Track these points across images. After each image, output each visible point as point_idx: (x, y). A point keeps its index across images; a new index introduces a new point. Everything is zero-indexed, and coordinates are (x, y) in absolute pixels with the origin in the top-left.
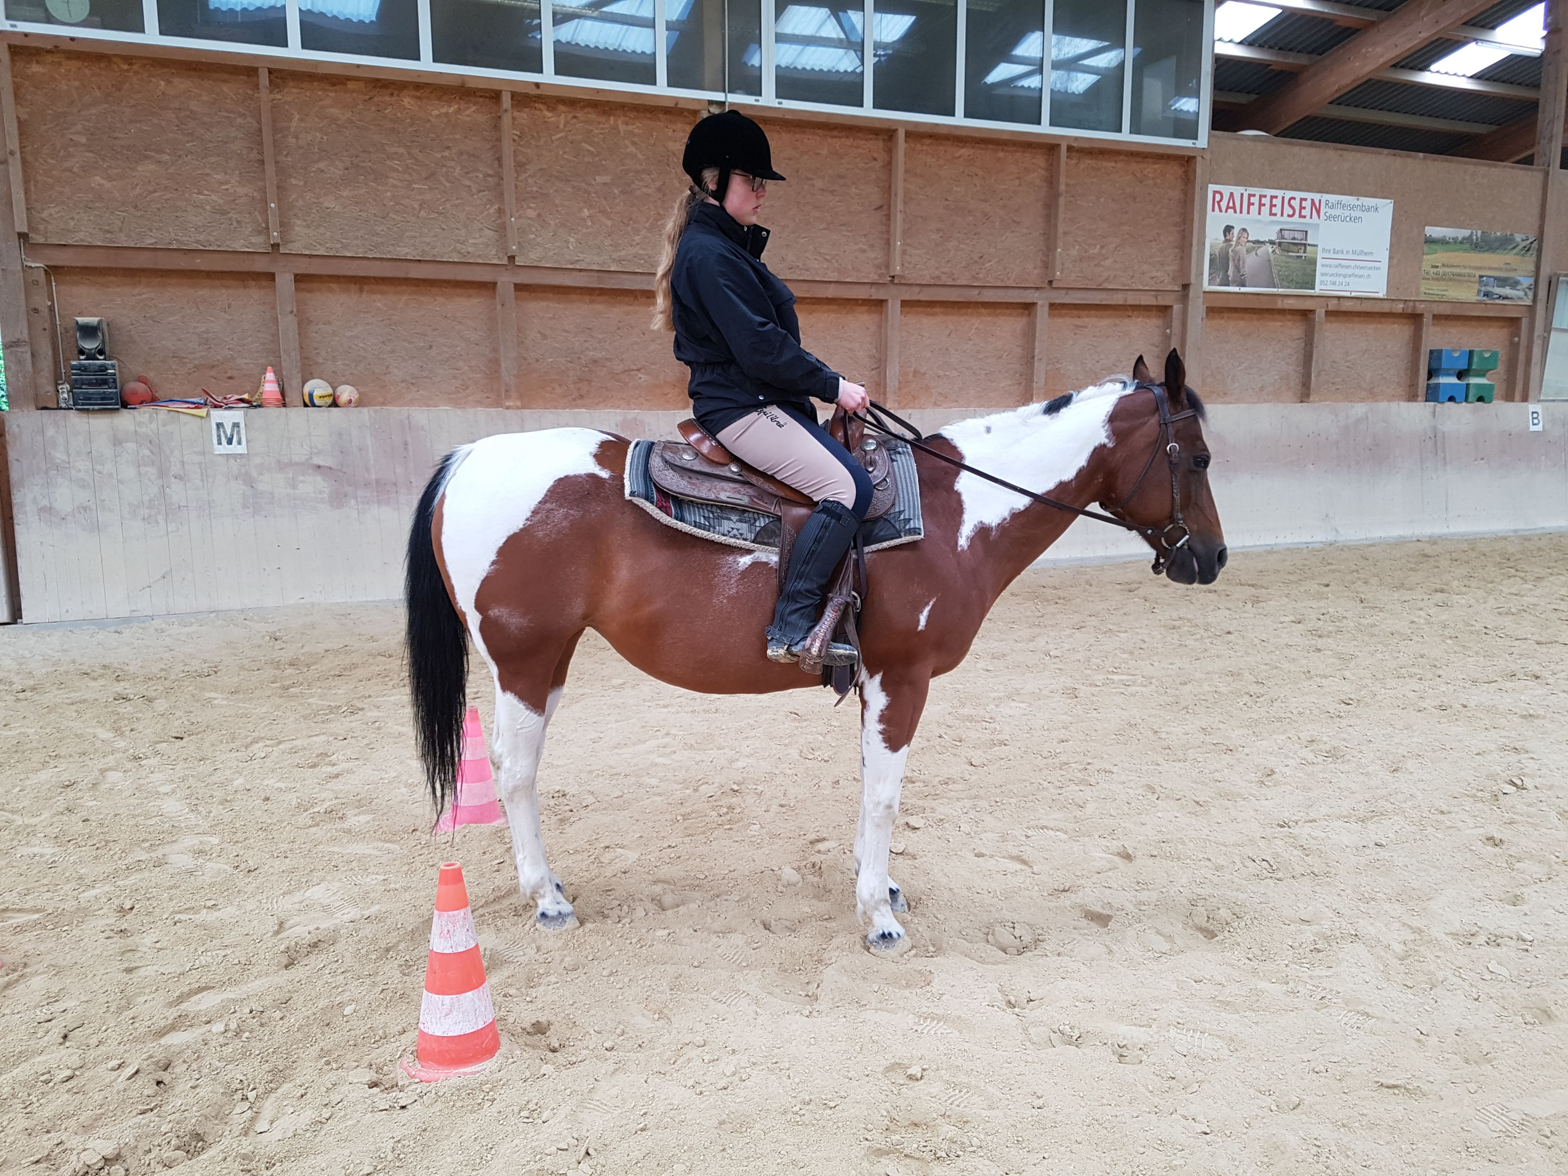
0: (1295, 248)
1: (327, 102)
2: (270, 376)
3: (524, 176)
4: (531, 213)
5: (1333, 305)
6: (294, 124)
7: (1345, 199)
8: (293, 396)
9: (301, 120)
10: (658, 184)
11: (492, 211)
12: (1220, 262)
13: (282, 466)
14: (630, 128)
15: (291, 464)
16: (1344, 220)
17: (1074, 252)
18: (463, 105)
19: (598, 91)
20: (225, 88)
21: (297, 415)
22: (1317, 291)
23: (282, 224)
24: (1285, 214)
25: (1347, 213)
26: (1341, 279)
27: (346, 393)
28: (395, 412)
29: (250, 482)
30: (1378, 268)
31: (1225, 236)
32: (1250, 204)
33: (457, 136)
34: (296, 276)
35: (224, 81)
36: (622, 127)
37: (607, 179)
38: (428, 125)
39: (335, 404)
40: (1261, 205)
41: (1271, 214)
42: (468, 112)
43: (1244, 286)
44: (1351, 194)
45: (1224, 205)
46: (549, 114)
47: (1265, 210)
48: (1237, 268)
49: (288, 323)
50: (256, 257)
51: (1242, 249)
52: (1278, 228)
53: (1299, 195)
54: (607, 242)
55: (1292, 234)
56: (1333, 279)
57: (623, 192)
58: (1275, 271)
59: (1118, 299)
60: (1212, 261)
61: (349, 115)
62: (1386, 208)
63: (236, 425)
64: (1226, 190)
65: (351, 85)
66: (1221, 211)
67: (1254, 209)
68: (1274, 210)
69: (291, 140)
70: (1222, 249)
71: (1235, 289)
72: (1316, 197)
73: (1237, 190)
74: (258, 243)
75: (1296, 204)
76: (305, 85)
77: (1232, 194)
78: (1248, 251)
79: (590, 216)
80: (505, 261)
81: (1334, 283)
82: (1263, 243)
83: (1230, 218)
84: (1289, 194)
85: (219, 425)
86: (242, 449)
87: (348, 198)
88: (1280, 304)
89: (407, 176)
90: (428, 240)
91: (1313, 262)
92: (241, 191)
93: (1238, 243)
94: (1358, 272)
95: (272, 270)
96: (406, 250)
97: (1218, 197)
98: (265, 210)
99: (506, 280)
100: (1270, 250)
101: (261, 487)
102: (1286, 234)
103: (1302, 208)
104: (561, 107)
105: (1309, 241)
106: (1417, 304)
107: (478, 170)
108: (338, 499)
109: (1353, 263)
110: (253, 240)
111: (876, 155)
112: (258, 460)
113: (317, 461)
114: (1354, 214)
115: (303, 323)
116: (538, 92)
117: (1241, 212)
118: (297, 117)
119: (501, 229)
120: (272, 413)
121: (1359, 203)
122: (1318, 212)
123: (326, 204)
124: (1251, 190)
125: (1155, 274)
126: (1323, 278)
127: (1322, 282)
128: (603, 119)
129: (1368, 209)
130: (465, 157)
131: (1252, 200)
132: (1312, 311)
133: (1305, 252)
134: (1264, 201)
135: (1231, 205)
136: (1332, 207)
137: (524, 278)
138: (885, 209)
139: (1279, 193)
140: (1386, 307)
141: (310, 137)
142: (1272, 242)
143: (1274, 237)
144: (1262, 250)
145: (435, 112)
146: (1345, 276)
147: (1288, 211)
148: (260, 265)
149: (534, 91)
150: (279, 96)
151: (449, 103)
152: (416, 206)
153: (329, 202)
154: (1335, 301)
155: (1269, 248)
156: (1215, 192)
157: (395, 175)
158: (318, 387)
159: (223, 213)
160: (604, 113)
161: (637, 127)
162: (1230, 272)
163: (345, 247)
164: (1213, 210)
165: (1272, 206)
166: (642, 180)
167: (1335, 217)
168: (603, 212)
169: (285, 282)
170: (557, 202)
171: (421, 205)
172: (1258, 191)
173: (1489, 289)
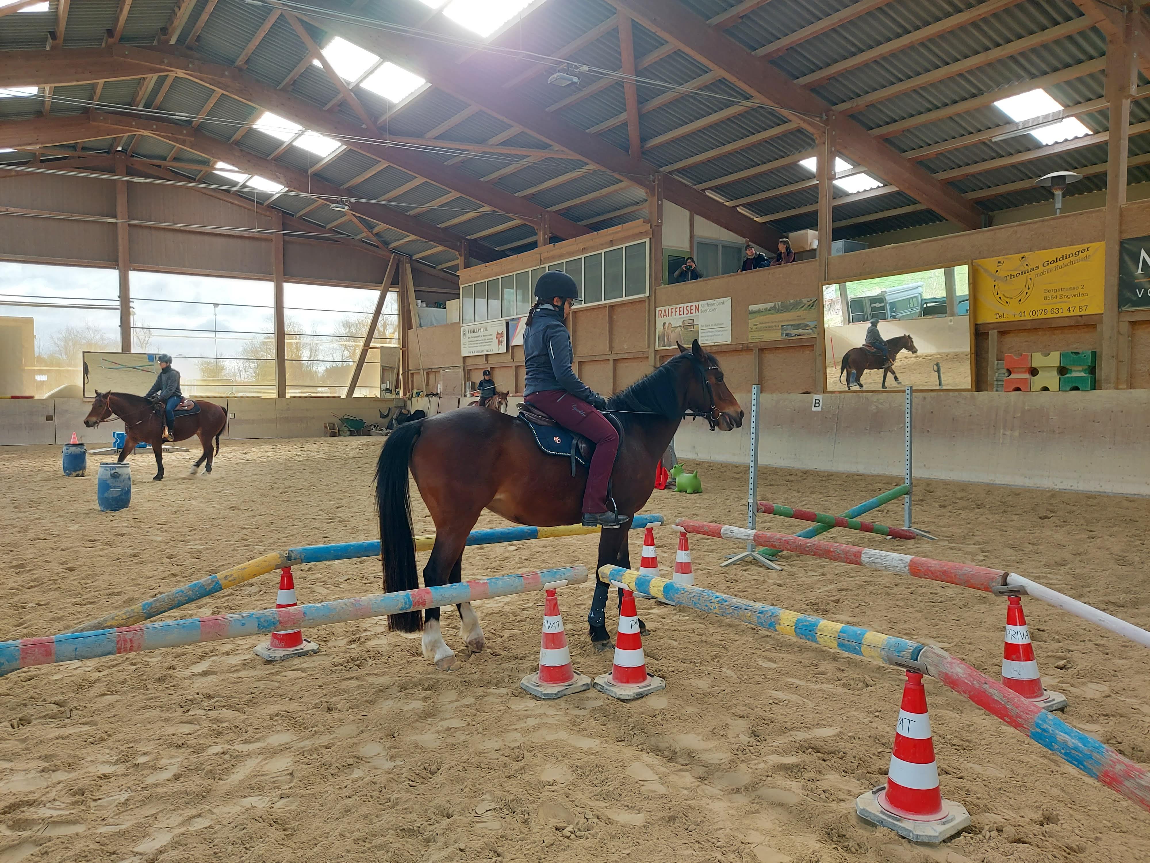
0: (690, 327)
7: (709, 302)
12: (662, 337)
24: (685, 313)
25: (710, 308)
26: (710, 338)
30: (726, 330)
31: (662, 326)
40: (676, 312)
43: (671, 346)
44: (712, 299)
45: (663, 314)
48: (668, 340)
51: (669, 331)
52: (682, 320)
53: (689, 304)
55: (687, 321)
56: (706, 338)
58: (682, 338)
59: (632, 356)
60: (659, 338)
62: (728, 302)
64: (664, 308)
67: (673, 313)
68: (680, 313)
70: (662, 332)
71: (668, 348)
72: (697, 303)
73: (667, 308)
75: (689, 309)
78: (672, 332)
84: (686, 305)
91: (697, 332)
93: (668, 329)
94: (716, 333)
103: (691, 309)
105: (695, 323)
106: (748, 345)
109: (714, 330)
114: (713, 307)
121: (715, 302)
122: (698, 310)
124: (672, 307)
126: (701, 338)
129: (720, 304)
131: (673, 310)
133: (693, 328)
134: (677, 309)
136: (704, 307)
139: (683, 305)
140: (731, 348)
142: (681, 326)
146: (711, 336)
154: (708, 348)
156: (659, 310)
162: (666, 341)
167: (705, 311)
172: (674, 307)
173: (788, 332)
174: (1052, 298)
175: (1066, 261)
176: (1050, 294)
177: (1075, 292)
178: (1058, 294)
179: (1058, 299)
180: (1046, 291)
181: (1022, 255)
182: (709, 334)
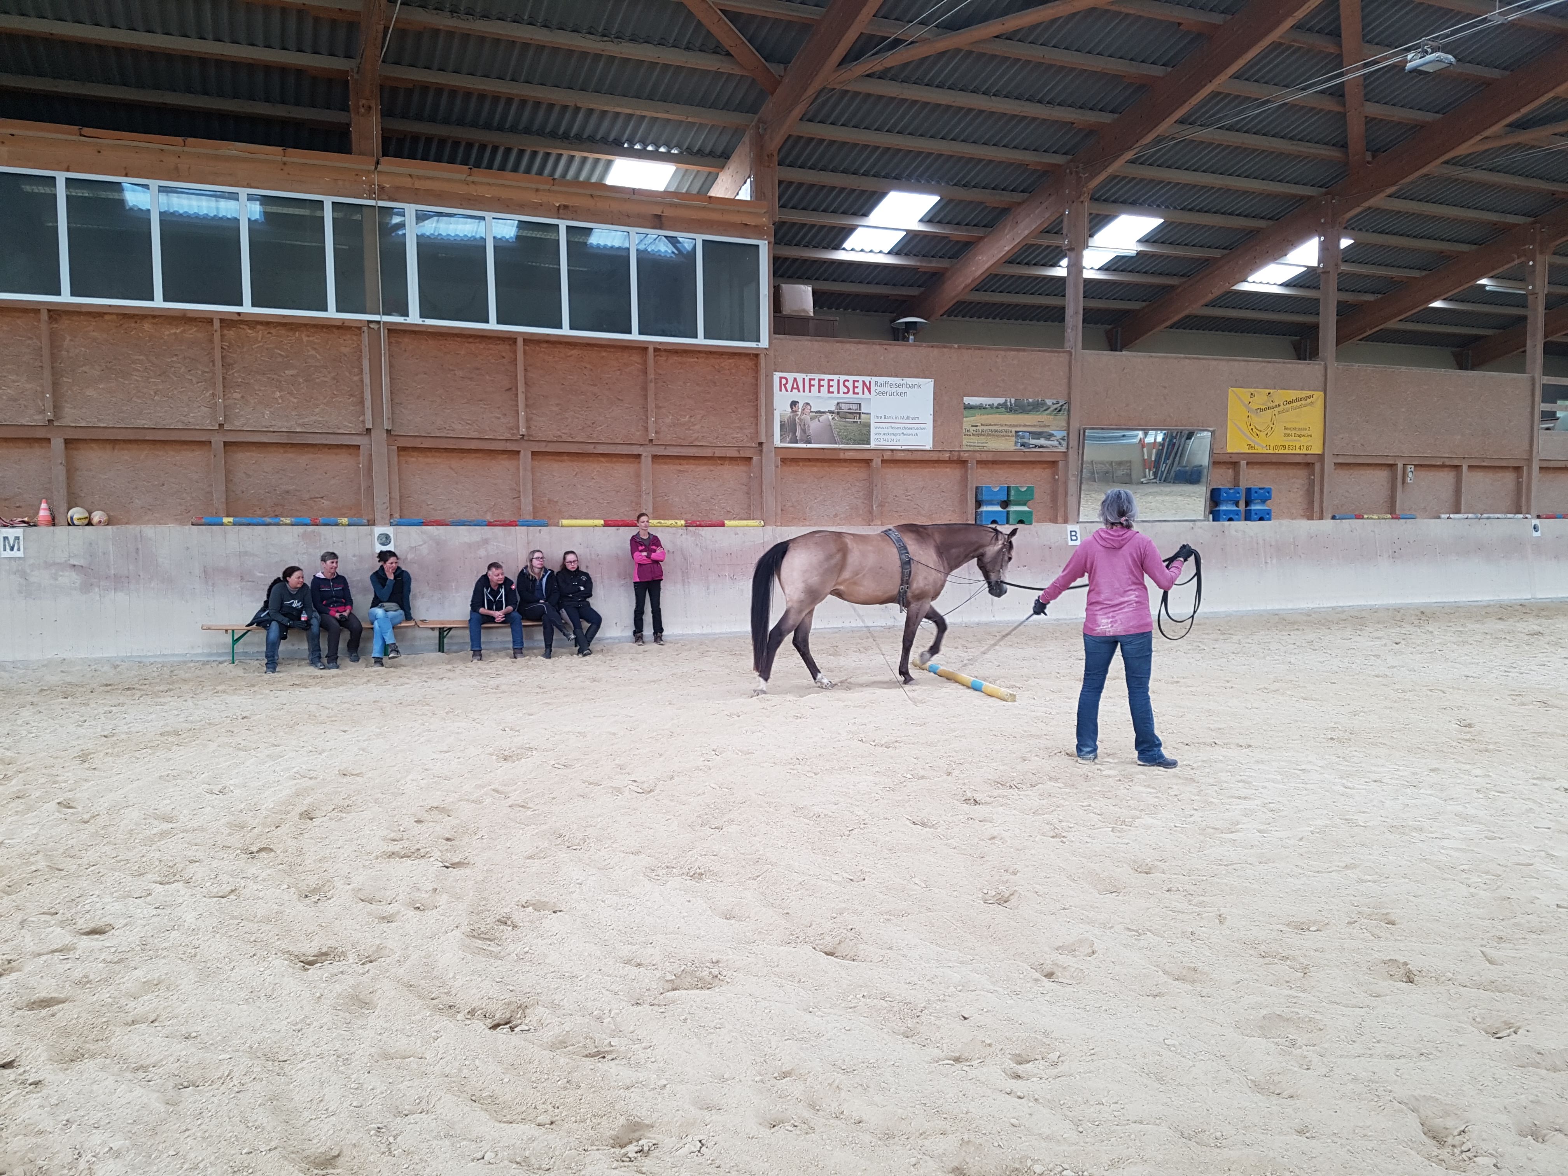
0: (852, 416)
1: (91, 328)
2: (44, 506)
3: (231, 372)
4: (238, 396)
5: (887, 456)
6: (66, 343)
7: (892, 380)
8: (60, 519)
9: (71, 340)
10: (333, 374)
11: (208, 394)
12: (789, 428)
13: (48, 565)
14: (311, 339)
15: (54, 564)
16: (892, 394)
17: (668, 420)
18: (187, 327)
19: (284, 316)
20: (19, 321)
21: (61, 532)
22: (873, 445)
23: (55, 407)
24: (841, 392)
25: (894, 390)
26: (893, 437)
27: (97, 516)
28: (132, 529)
29: (24, 575)
30: (925, 428)
31: (792, 408)
32: (811, 386)
33: (183, 347)
34: (65, 440)
35: (18, 318)
36: (305, 339)
37: (294, 372)
38: (162, 341)
39: (90, 524)
40: (820, 386)
41: (829, 392)
42: (191, 332)
43: (810, 443)
44: (896, 376)
45: (789, 386)
46: (250, 331)
47: (824, 389)
48: (804, 431)
49: (60, 472)
50: (37, 428)
51: (807, 417)
52: (836, 402)
53: (851, 378)
54: (294, 413)
55: (848, 406)
56: (885, 437)
57: (306, 381)
58: (835, 432)
59: (708, 453)
60: (782, 426)
61: (105, 336)
62: (928, 385)
63: (17, 538)
64: (790, 376)
65: (107, 317)
66: (787, 391)
67: (815, 389)
68: (831, 389)
69: (64, 353)
70: (790, 417)
71: (804, 446)
72: (867, 379)
73: (800, 377)
74: (39, 419)
75: (850, 385)
76: (75, 318)
77: (795, 379)
78: (811, 419)
79: (280, 397)
80: (217, 427)
81: (887, 440)
82: (824, 412)
83: (795, 395)
84: (843, 378)
85: (5, 538)
86: (20, 554)
87: (103, 389)
88: (842, 456)
89: (146, 374)
90: (160, 415)
91: (869, 426)
92: (28, 386)
93: (803, 413)
94: (905, 431)
95: (48, 436)
96: (144, 422)
97: (784, 381)
98: (43, 399)
99: (218, 440)
100: (830, 418)
101: (32, 579)
102: (843, 406)
103: (854, 387)
104: (259, 327)
105: (863, 411)
106: (962, 454)
107: (198, 369)
108: (86, 588)
109: (902, 426)
110: (36, 417)
111: (504, 354)
112: (32, 561)
113: (73, 562)
114: (899, 390)
115: (71, 471)
116: (239, 318)
117: (804, 391)
118: (68, 338)
119: (214, 407)
120: (44, 531)
121: (904, 382)
122: (869, 390)
123: (88, 393)
124: (811, 376)
125: (736, 436)
126: (877, 437)
127: (876, 440)
128: (291, 334)
129: (913, 386)
130: (188, 360)
131: (813, 382)
132: (871, 460)
133: (860, 418)
134: (822, 383)
135: (795, 386)
136: (881, 386)
137: (230, 438)
138: (512, 389)
139: (835, 377)
140: (935, 456)
141: (77, 351)
142: (831, 412)
143: (833, 409)
144: (823, 418)
145: (167, 333)
146: (895, 435)
147: (843, 389)
148: (40, 434)
149: (237, 318)
150: (55, 326)
151: (177, 327)
152: (152, 393)
153: (90, 392)
154: (889, 453)
155: (830, 417)
156: (781, 378)
157: (137, 374)
158: (77, 513)
159: (15, 400)
160: (292, 329)
161: (317, 339)
162: (798, 434)
163: (99, 420)
164: (781, 390)
165: (829, 386)
166: (320, 372)
167: (884, 393)
168: (291, 394)
169: (58, 443)
170: (256, 388)
171: (155, 393)
172: (817, 377)
173: (1025, 441)
174: (1289, 435)
175: (1299, 403)
176: (1288, 432)
177: (1303, 433)
178: (1293, 432)
179: (1293, 438)
180: (1286, 428)
181: (1268, 391)
182: (890, 431)
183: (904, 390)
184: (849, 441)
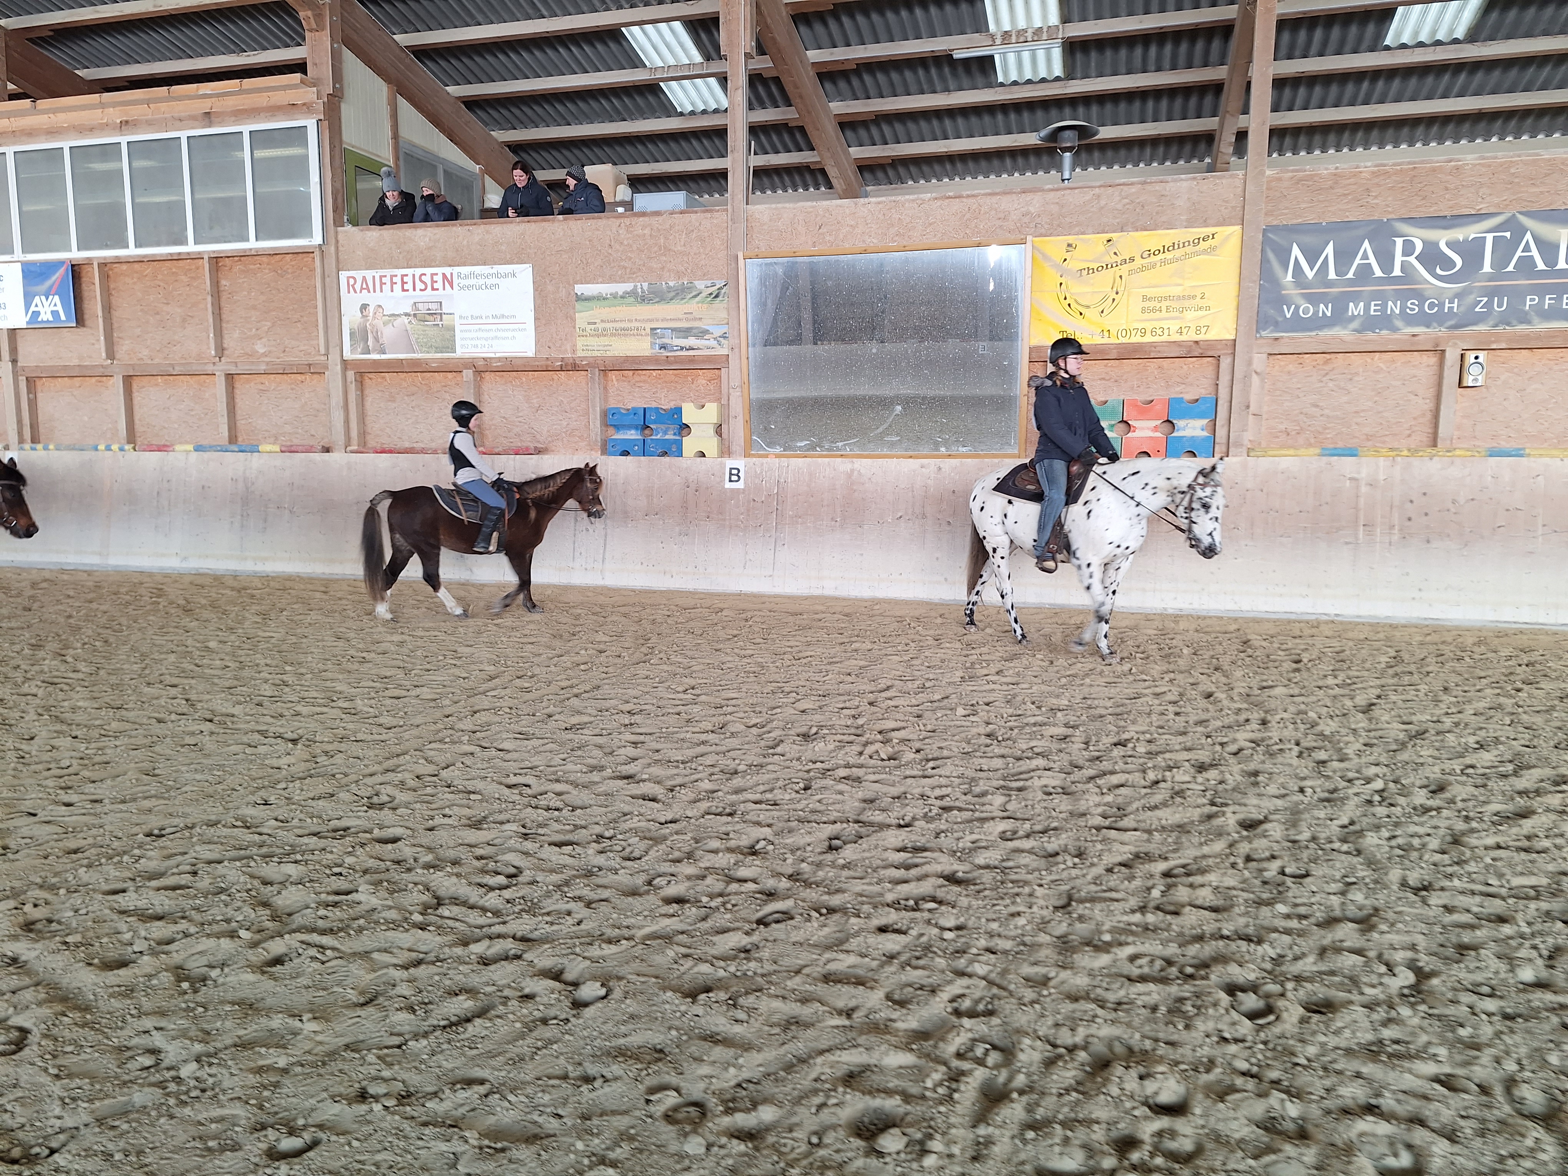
5: (478, 366)
7: (478, 269)
12: (360, 335)
16: (480, 288)
17: (236, 334)
22: (459, 353)
25: (481, 281)
26: (483, 342)
30: (524, 330)
31: (362, 313)
32: (382, 284)
41: (403, 290)
43: (384, 352)
47: (397, 288)
48: (376, 338)
51: (379, 323)
53: (429, 271)
56: (474, 342)
58: (413, 338)
60: (352, 334)
62: (524, 273)
66: (356, 292)
70: (360, 324)
71: (377, 356)
72: (447, 271)
73: (369, 274)
75: (427, 279)
77: (364, 278)
78: (385, 324)
81: (476, 346)
82: (399, 315)
93: (374, 318)
94: (499, 334)
97: (351, 281)
102: (420, 306)
103: (433, 282)
106: (577, 359)
109: (494, 327)
114: (489, 282)
117: (375, 292)
121: (494, 271)
124: (382, 272)
127: (462, 346)
129: (506, 276)
132: (459, 372)
135: (364, 286)
136: (466, 277)
140: (538, 364)
142: (407, 315)
143: (409, 310)
144: (398, 322)
146: (486, 339)
147: (419, 285)
154: (482, 362)
155: (406, 320)
162: (370, 343)
164: (349, 292)
165: (403, 283)
167: (470, 287)
172: (388, 272)
173: (666, 341)
182: (480, 334)
183: (494, 281)
184: (430, 348)
